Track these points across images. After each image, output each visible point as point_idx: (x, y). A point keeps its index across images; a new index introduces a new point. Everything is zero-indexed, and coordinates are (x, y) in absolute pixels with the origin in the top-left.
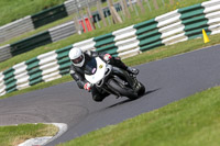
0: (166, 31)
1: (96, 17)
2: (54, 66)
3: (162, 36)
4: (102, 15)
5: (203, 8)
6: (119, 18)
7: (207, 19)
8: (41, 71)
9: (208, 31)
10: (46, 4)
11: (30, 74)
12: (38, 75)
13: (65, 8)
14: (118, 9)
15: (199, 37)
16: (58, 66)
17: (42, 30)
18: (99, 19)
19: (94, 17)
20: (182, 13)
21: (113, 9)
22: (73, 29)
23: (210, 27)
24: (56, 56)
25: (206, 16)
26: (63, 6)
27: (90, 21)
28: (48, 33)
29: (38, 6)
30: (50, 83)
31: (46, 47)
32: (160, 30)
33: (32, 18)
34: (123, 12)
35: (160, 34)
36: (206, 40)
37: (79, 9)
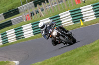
0: (64, 20)
1: (32, 14)
2: (13, 36)
3: (62, 23)
4: (35, 13)
5: (81, 10)
6: (43, 14)
7: (82, 15)
8: (7, 38)
9: (83, 20)
10: (10, 8)
11: (3, 39)
12: (6, 39)
13: (18, 10)
14: (42, 10)
15: (78, 23)
16: (15, 36)
17: (8, 19)
18: (34, 15)
19: (31, 14)
20: (71, 12)
21: (40, 11)
22: (22, 19)
23: (84, 19)
24: (14, 31)
25: (82, 13)
26: (17, 9)
27: (30, 16)
28: (10, 21)
29: (7, 9)
30: (12, 43)
31: (10, 27)
32: (61, 20)
33: (4, 14)
34: (44, 12)
35: (61, 21)
36: (82, 24)
37: (25, 10)
